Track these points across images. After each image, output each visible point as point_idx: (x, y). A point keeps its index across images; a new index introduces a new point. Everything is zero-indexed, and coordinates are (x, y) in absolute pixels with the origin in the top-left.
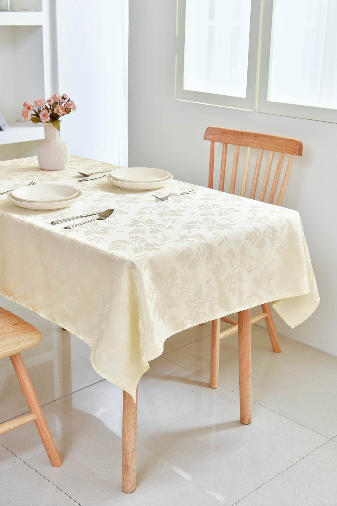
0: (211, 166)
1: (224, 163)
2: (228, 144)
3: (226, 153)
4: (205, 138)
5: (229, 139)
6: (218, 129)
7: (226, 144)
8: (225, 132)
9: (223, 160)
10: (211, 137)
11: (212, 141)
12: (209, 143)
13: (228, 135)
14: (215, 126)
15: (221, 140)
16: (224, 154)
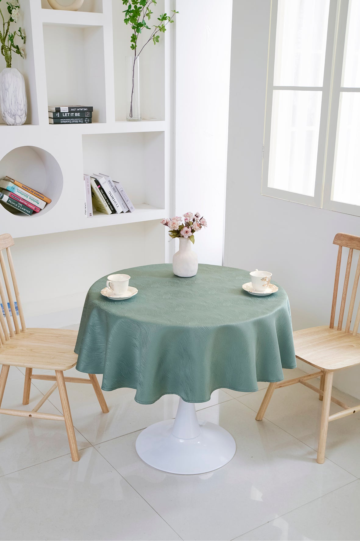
0: (338, 267)
1: (349, 265)
2: (354, 249)
3: (352, 257)
4: (334, 243)
5: (355, 245)
6: (346, 235)
7: (352, 249)
8: (352, 239)
9: (349, 262)
10: (339, 242)
11: (340, 246)
12: (337, 247)
13: (354, 242)
14: (343, 233)
15: (348, 245)
16: (350, 257)
